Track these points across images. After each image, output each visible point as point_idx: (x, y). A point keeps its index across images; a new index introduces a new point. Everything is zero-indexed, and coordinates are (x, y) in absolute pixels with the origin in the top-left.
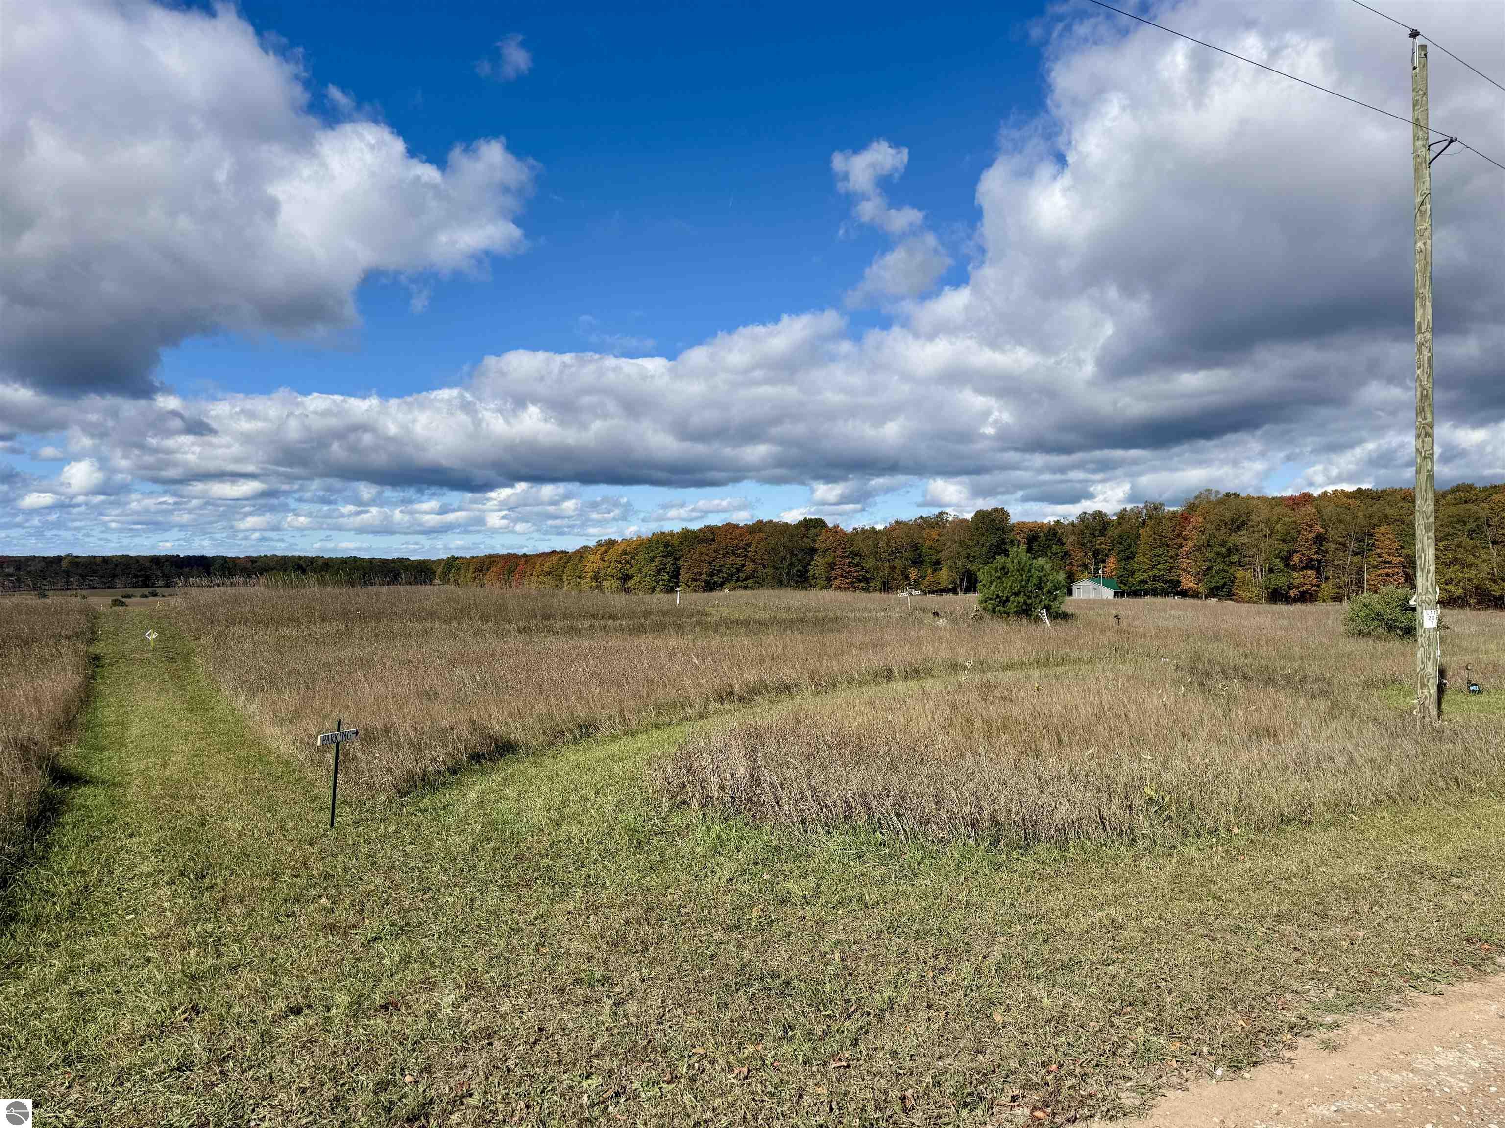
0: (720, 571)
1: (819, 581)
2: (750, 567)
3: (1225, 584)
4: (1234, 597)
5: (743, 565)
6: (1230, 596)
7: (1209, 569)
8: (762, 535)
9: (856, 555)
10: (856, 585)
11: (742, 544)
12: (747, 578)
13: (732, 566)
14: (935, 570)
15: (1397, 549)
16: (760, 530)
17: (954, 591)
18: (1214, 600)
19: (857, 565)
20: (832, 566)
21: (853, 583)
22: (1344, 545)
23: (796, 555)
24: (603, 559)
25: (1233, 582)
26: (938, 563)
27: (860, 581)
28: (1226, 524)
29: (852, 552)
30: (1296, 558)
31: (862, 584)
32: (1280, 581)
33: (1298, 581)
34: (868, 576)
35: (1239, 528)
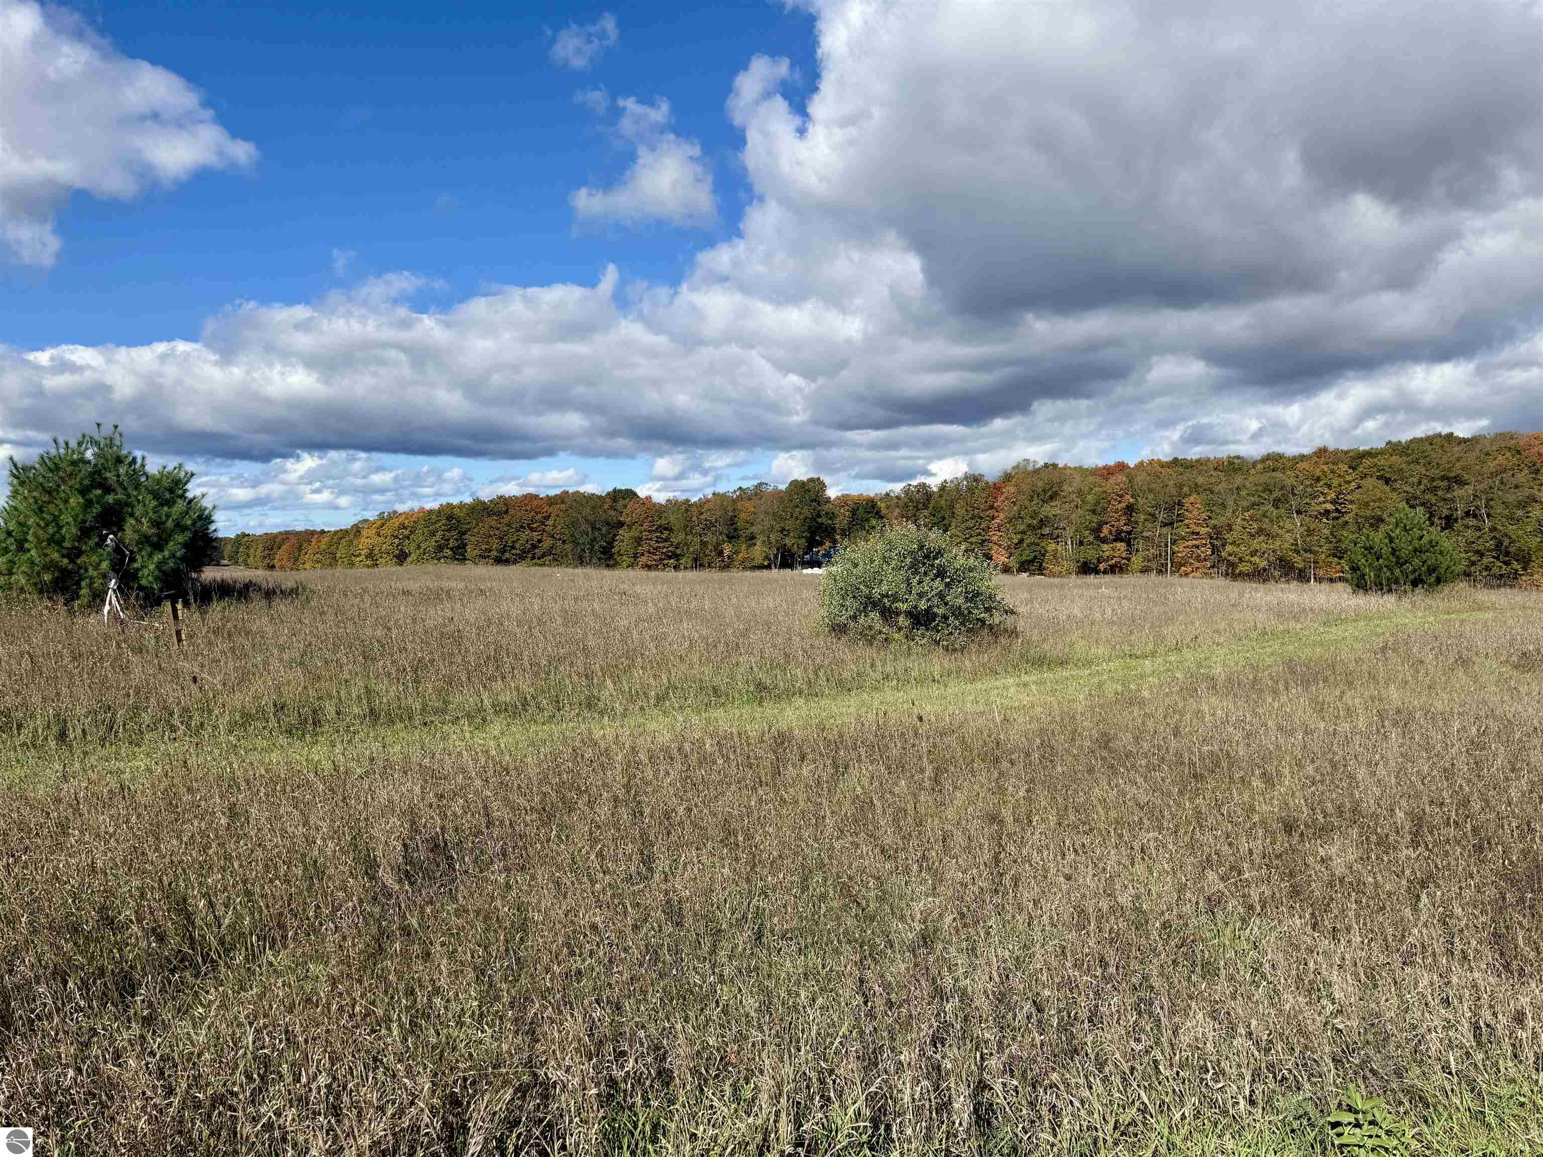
0: (513, 548)
1: (625, 558)
2: (547, 543)
3: (1035, 557)
4: (1044, 572)
5: (540, 541)
6: (1041, 571)
7: (1021, 541)
8: (562, 507)
9: (666, 529)
10: (666, 562)
11: (539, 516)
12: (543, 556)
13: (527, 541)
14: (750, 546)
15: (1205, 519)
17: (768, 567)
18: (1025, 575)
19: (666, 540)
20: (638, 541)
21: (661, 559)
22: (1153, 515)
23: (600, 529)
24: (379, 535)
25: (1044, 555)
26: (752, 537)
27: (670, 558)
28: (1038, 495)
29: (660, 526)
30: (1105, 530)
31: (672, 561)
32: (1090, 554)
33: (1107, 554)
34: (678, 552)
35: (1051, 498)
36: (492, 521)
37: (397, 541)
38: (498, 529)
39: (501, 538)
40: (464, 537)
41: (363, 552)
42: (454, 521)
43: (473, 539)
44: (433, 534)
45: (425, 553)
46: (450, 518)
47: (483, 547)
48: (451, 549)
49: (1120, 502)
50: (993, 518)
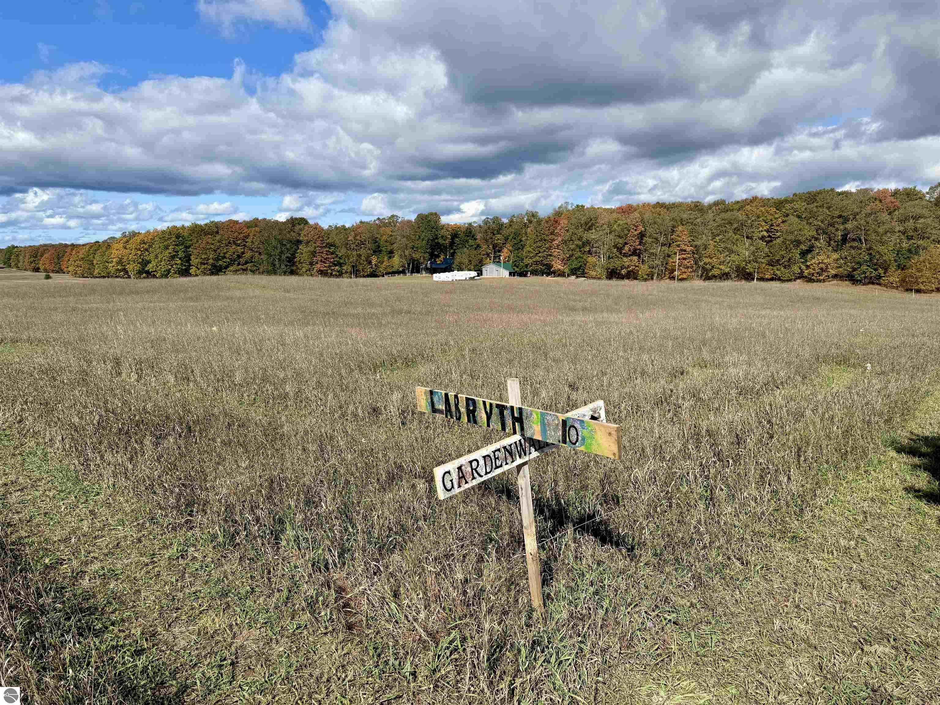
0: (225, 257)
1: (304, 265)
2: (248, 254)
3: (581, 266)
4: (586, 275)
6: (583, 274)
7: (571, 256)
8: (257, 229)
9: (332, 246)
10: (333, 268)
11: (241, 236)
12: (247, 263)
13: (234, 253)
14: (390, 257)
15: (689, 242)
16: (256, 226)
17: (403, 272)
18: (573, 277)
19: (332, 253)
20: (314, 254)
21: (330, 266)
22: (656, 239)
23: (285, 245)
24: (125, 248)
25: (585, 265)
26: (391, 252)
27: (336, 265)
28: (582, 225)
29: (328, 244)
30: (627, 248)
31: (337, 267)
32: (616, 263)
33: (627, 264)
34: (342, 261)
35: (590, 228)
36: (208, 239)
37: (139, 252)
38: (212, 244)
39: (215, 251)
40: (188, 250)
41: (114, 260)
42: (181, 239)
43: (195, 251)
44: (167, 248)
45: (161, 261)
46: (178, 237)
47: (203, 257)
48: (180, 259)
49: (636, 230)
50: (554, 240)
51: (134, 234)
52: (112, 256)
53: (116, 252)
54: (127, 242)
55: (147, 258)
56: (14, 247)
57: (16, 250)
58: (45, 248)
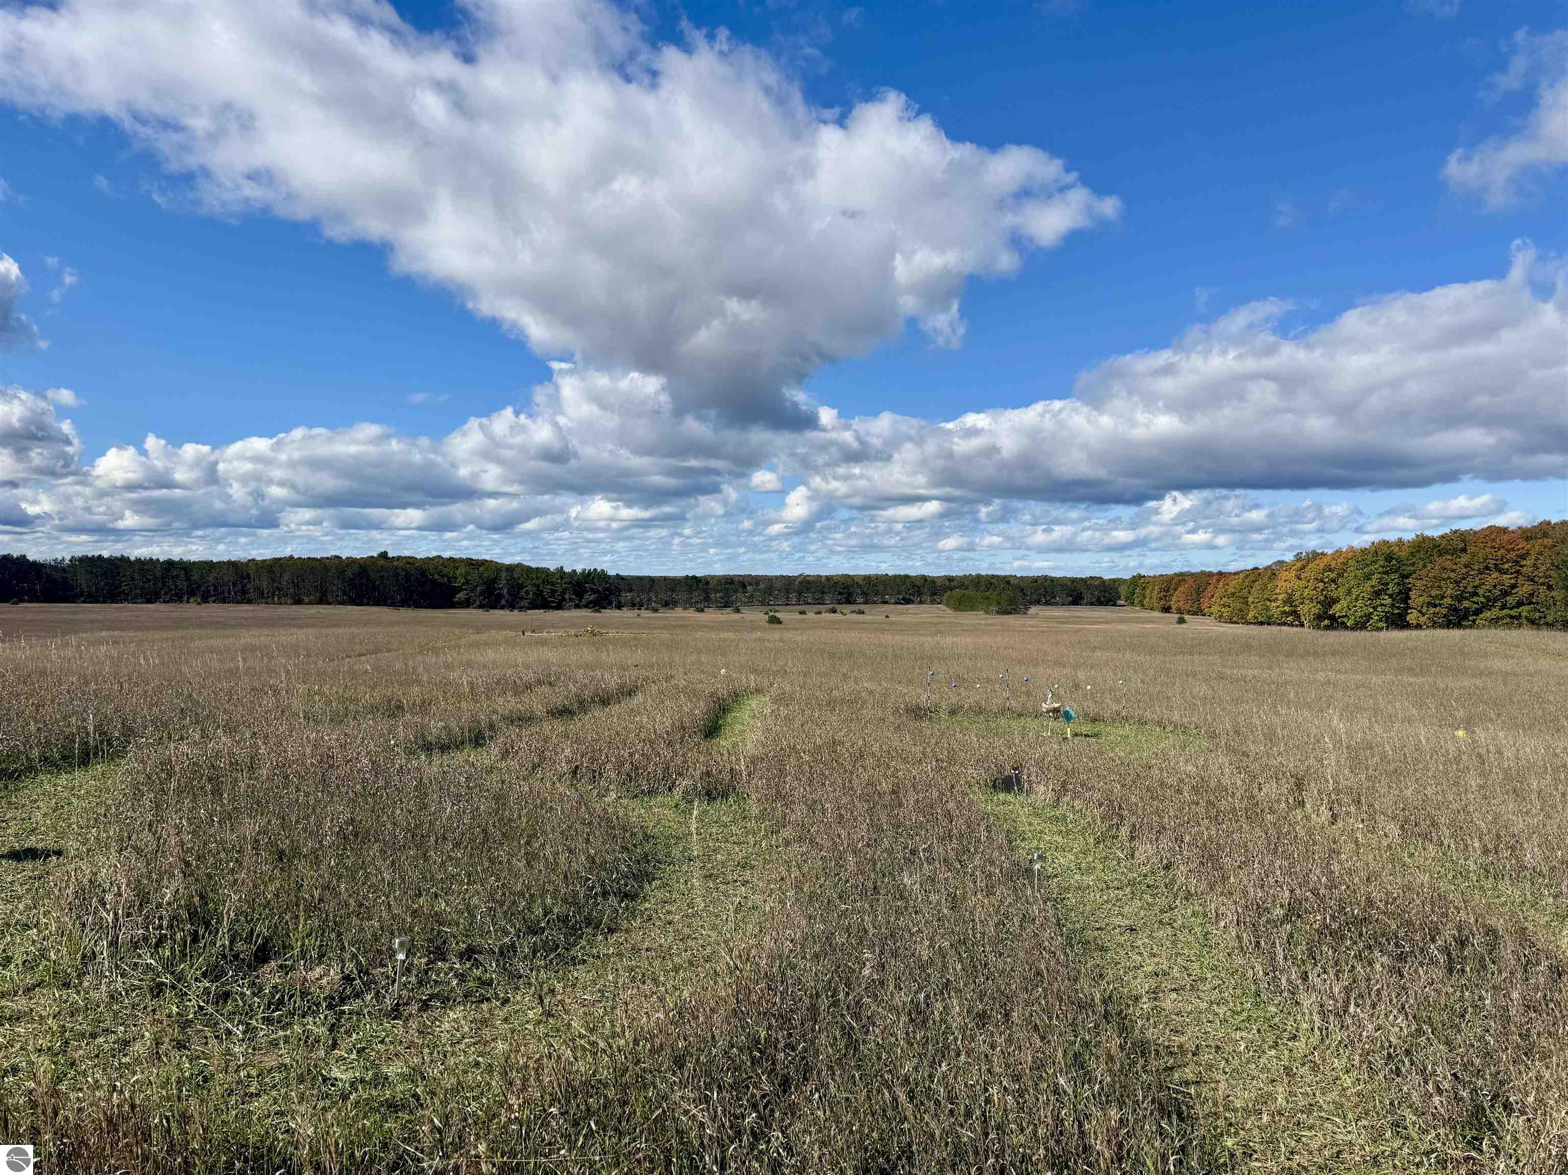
0: (1475, 594)
2: (1524, 589)
5: (1513, 586)
8: (1548, 542)
11: (1512, 555)
12: (1520, 604)
13: (1495, 586)
16: (1545, 535)
24: (1299, 578)
36: (1446, 561)
37: (1321, 585)
38: (1453, 571)
39: (1457, 583)
40: (1407, 581)
41: (1280, 597)
42: (1394, 562)
43: (1419, 584)
44: (1368, 577)
45: (1357, 600)
46: (1389, 558)
47: (1434, 593)
48: (1391, 596)
51: (1315, 556)
52: (1278, 591)
53: (1284, 584)
54: (1303, 567)
55: (1334, 594)
56: (1140, 577)
57: (1142, 580)
58: (1182, 577)
